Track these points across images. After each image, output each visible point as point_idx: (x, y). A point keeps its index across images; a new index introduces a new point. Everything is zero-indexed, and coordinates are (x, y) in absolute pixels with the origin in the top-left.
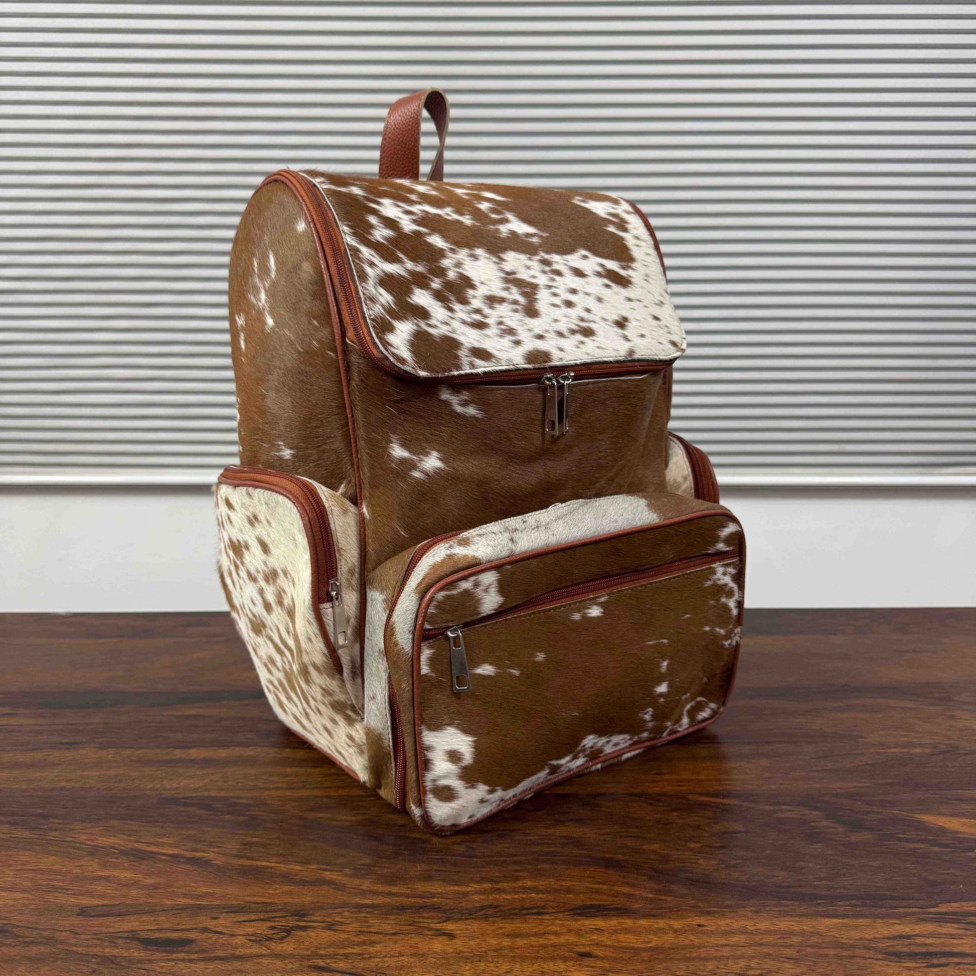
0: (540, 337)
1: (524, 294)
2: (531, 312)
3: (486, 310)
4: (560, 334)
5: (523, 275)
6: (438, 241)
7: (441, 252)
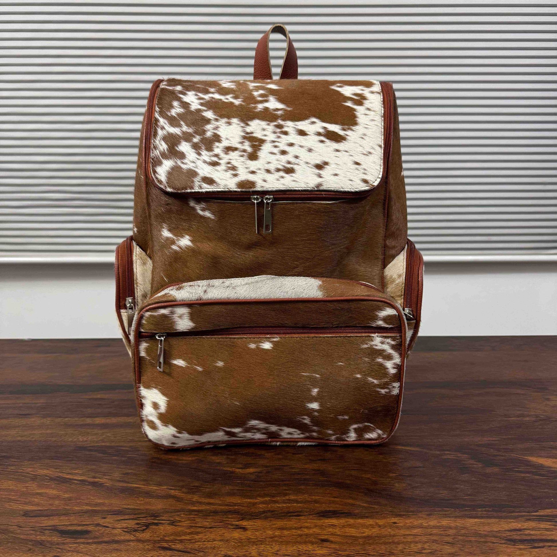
0: (253, 172)
1: (253, 146)
2: (253, 157)
3: (222, 155)
4: (268, 171)
5: (258, 135)
6: (209, 114)
7: (208, 121)
